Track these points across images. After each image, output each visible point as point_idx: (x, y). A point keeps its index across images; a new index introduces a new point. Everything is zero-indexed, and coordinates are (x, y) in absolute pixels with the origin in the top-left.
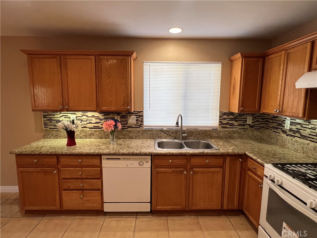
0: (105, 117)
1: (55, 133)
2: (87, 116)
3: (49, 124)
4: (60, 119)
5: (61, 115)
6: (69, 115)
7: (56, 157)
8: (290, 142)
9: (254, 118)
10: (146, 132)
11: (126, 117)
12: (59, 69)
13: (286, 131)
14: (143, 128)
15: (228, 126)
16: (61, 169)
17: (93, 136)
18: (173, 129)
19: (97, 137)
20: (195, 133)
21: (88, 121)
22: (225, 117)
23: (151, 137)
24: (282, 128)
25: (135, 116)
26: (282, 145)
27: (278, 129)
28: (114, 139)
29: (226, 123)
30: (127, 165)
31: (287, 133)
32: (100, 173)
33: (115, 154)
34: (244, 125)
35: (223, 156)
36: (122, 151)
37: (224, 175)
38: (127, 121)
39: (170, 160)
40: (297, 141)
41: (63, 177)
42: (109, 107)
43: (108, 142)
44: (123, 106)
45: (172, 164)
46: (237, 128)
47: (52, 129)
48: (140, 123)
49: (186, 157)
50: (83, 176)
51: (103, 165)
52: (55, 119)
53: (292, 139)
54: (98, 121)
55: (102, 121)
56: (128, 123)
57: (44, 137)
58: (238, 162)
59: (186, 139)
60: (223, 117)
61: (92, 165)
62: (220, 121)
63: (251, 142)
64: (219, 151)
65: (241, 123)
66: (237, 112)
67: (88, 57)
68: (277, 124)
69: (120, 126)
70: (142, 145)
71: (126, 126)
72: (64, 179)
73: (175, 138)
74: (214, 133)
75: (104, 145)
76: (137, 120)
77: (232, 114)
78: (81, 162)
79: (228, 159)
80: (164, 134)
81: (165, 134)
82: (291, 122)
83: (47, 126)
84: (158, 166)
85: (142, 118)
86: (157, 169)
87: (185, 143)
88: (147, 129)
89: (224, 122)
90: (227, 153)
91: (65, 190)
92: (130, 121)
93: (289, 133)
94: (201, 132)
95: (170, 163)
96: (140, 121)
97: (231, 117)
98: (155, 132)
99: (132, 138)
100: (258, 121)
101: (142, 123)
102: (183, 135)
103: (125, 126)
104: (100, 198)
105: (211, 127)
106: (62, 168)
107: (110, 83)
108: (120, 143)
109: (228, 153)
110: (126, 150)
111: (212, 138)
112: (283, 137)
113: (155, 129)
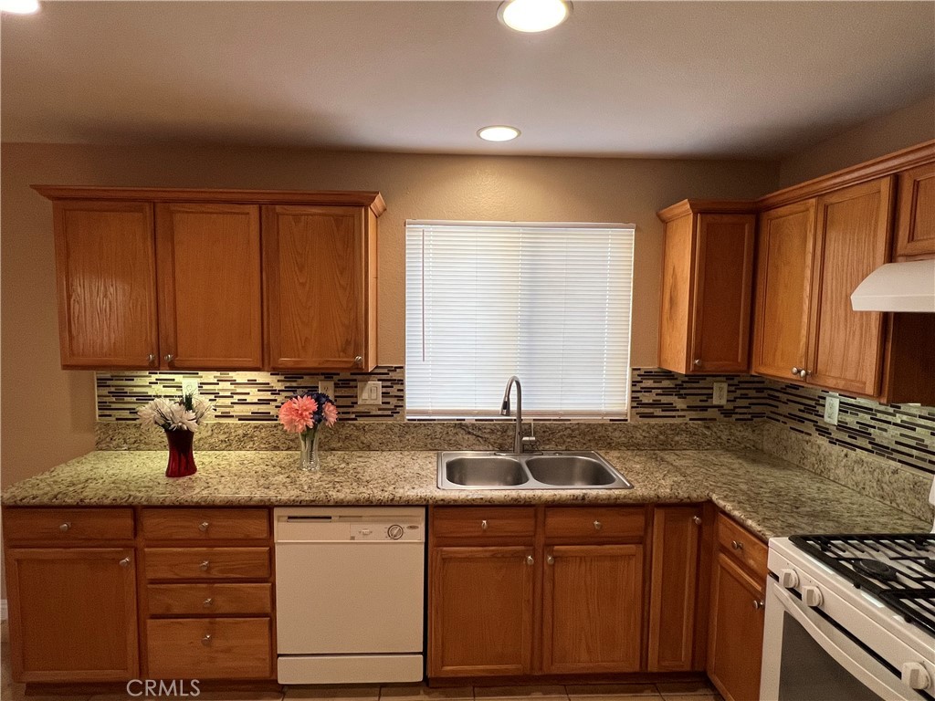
0: (288, 384)
1: (132, 434)
2: (233, 382)
3: (114, 406)
4: (151, 392)
5: (154, 378)
6: (178, 378)
7: (129, 512)
8: (843, 464)
9: (733, 388)
10: (412, 429)
11: (352, 384)
12: (149, 242)
13: (828, 429)
14: (403, 416)
15: (658, 412)
16: (146, 550)
17: (252, 443)
18: (492, 420)
19: (263, 446)
20: (562, 433)
21: (236, 398)
22: (649, 383)
23: (429, 445)
24: (815, 418)
25: (379, 380)
26: (819, 471)
27: (806, 422)
28: (315, 454)
29: (651, 401)
30: (353, 538)
31: (830, 434)
32: (267, 563)
33: (313, 504)
34: (704, 409)
35: (645, 508)
36: (335, 495)
37: (648, 568)
38: (356, 397)
39: (485, 522)
40: (861, 462)
41: (150, 575)
42: (299, 357)
43: (295, 462)
44: (341, 354)
45: (488, 534)
46: (684, 416)
47: (124, 422)
48: (394, 402)
49: (532, 509)
50: (215, 574)
51: (277, 540)
52: (136, 390)
53: (846, 455)
54: (267, 396)
55: (280, 398)
56: (356, 403)
57: (100, 446)
58: (690, 528)
59: (532, 452)
60: (643, 385)
61: (241, 536)
62: (632, 398)
63: (726, 459)
64: (631, 491)
65: (696, 401)
66: (683, 371)
67: (237, 208)
68: (802, 407)
69: (331, 413)
70: (399, 471)
71: (353, 413)
72: (153, 582)
73: (502, 449)
74: (617, 434)
75: (283, 471)
76: (385, 395)
77: (669, 375)
78: (208, 527)
79: (659, 517)
80: (466, 437)
81: (470, 436)
82: (841, 403)
83: (107, 412)
84: (444, 541)
85: (400, 387)
86: (445, 549)
87: (528, 463)
88: (415, 420)
89: (647, 398)
90: (656, 499)
91: (154, 617)
92: (365, 395)
93: (836, 435)
94: (578, 429)
95: (485, 531)
96: (396, 396)
97: (666, 383)
98: (438, 429)
99: (369, 448)
100: (744, 397)
101: (400, 404)
102: (525, 439)
103: (349, 413)
104: (267, 642)
105: (607, 414)
106: (148, 547)
107: (303, 285)
108: (332, 465)
109: (658, 497)
110: (348, 491)
111: (610, 446)
112: (819, 447)
113: (438, 420)
